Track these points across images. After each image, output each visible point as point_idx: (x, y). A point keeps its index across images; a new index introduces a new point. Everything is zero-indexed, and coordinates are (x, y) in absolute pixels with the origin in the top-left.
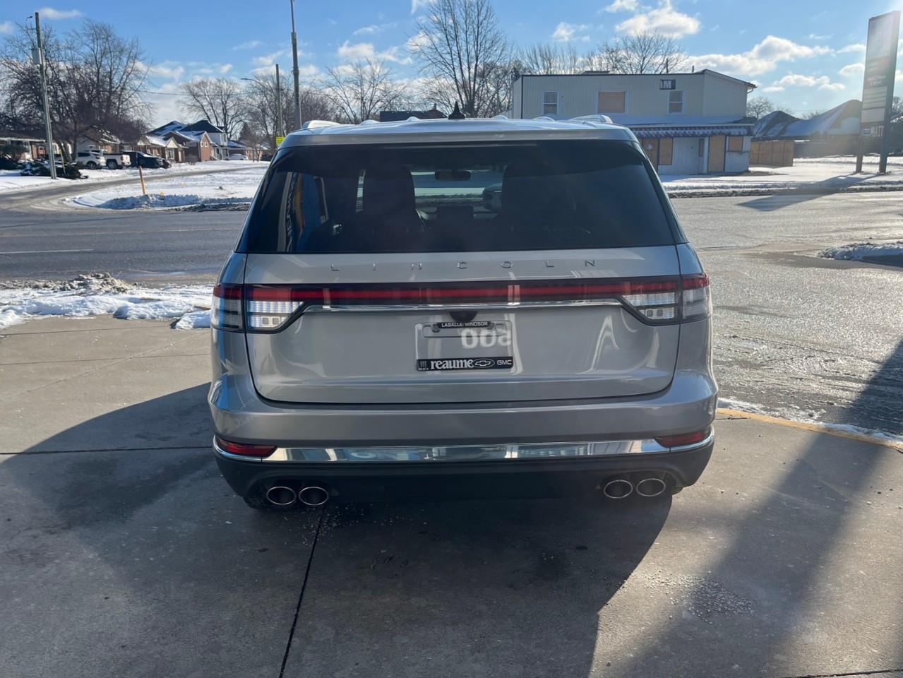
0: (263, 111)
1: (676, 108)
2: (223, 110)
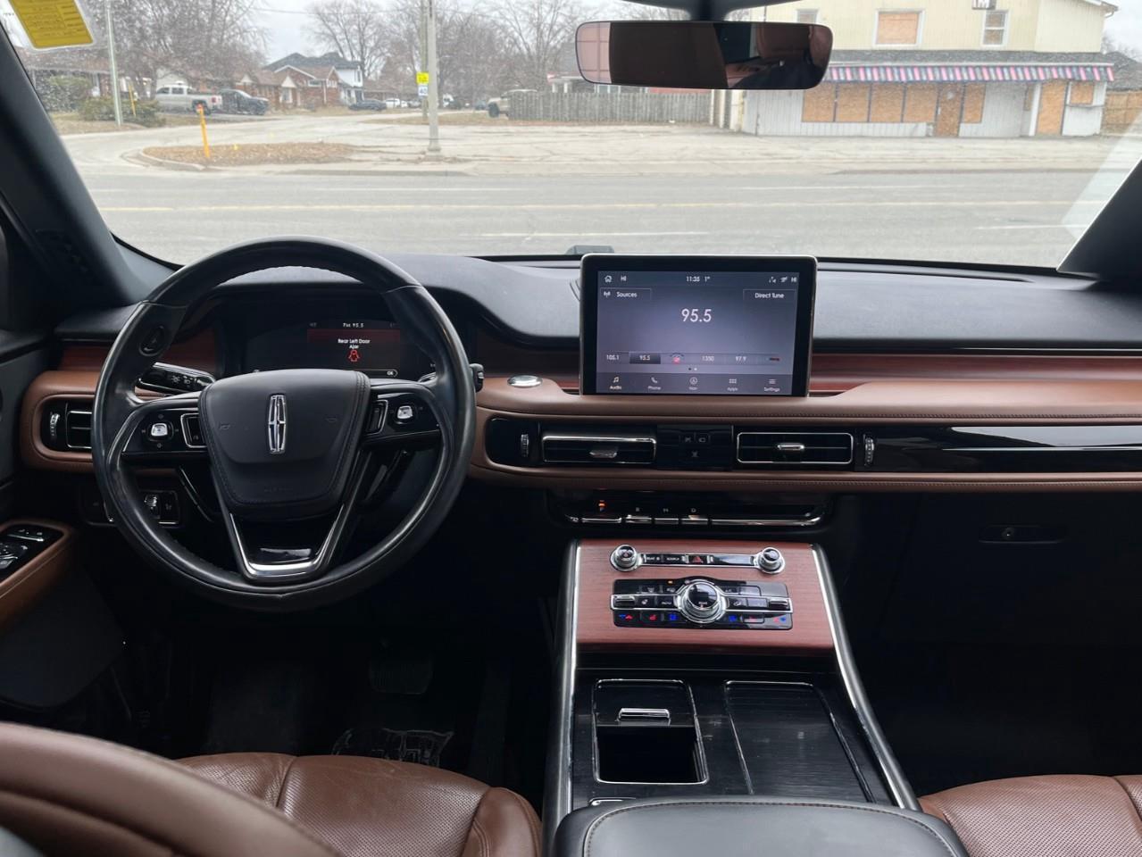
0: (411, 41)
1: (994, 36)
2: (360, 39)
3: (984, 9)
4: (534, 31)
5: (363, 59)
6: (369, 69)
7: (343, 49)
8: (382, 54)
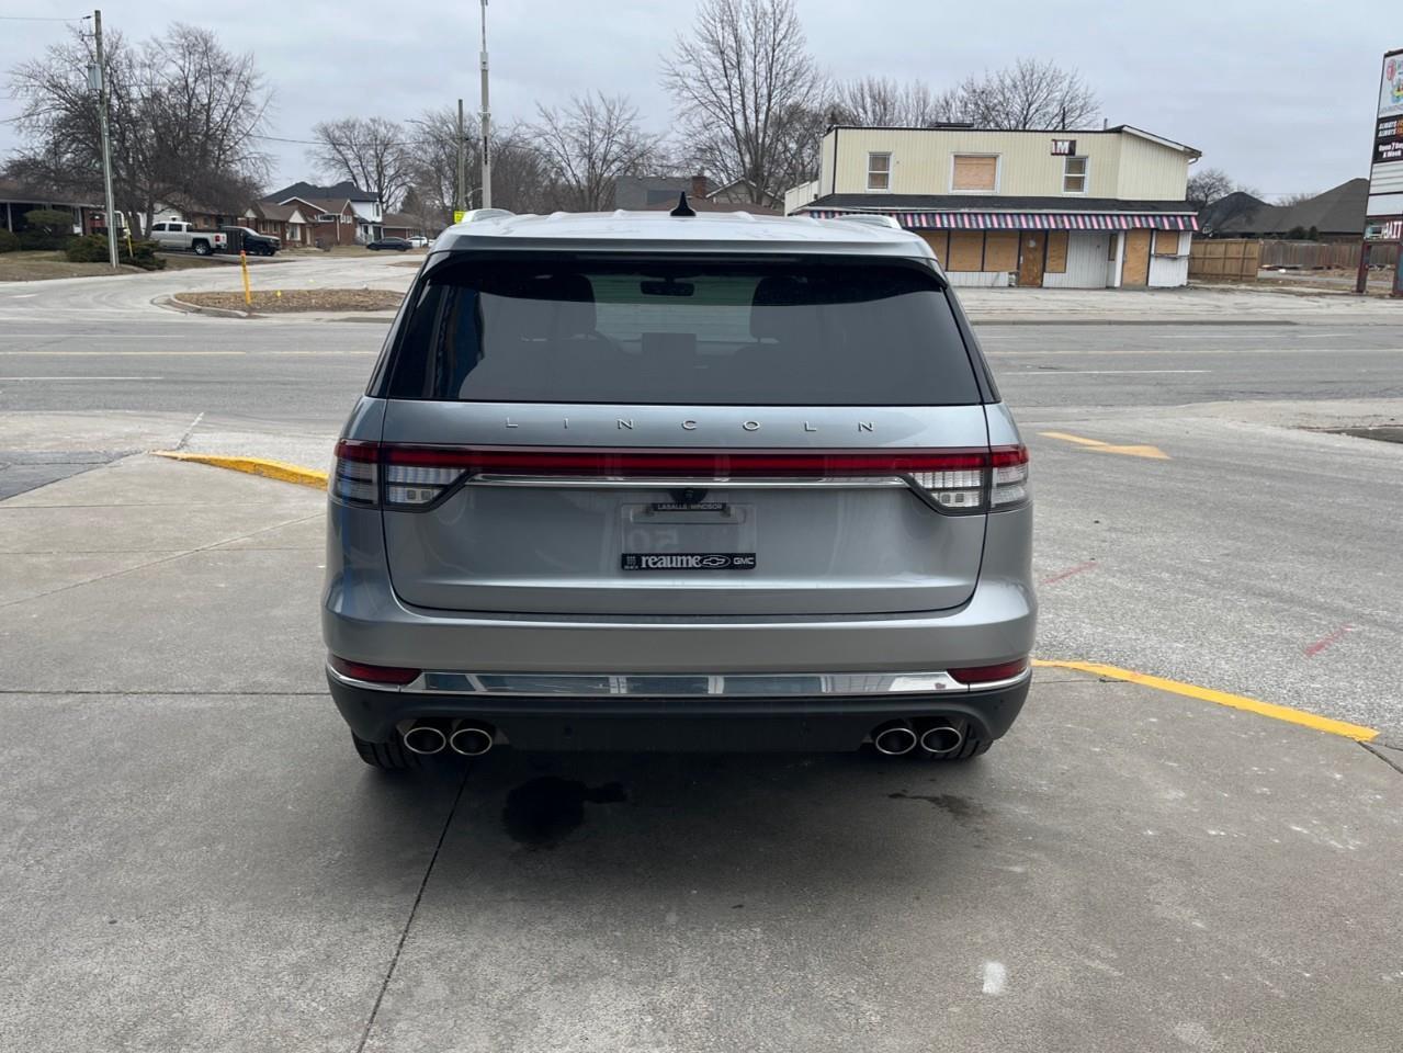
0: (439, 170)
1: (1075, 183)
2: (377, 167)
3: (1064, 154)
4: (585, 161)
5: (380, 189)
6: (387, 201)
7: (357, 177)
8: (404, 184)
